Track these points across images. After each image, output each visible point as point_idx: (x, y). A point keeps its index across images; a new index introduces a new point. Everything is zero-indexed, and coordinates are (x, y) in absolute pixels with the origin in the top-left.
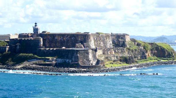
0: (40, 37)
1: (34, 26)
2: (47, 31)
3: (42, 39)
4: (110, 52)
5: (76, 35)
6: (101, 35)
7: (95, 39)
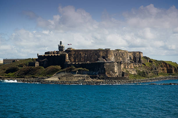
0: (66, 53)
1: (59, 44)
2: (71, 48)
3: (68, 55)
4: (130, 67)
5: (98, 51)
6: (120, 51)
7: (115, 55)
